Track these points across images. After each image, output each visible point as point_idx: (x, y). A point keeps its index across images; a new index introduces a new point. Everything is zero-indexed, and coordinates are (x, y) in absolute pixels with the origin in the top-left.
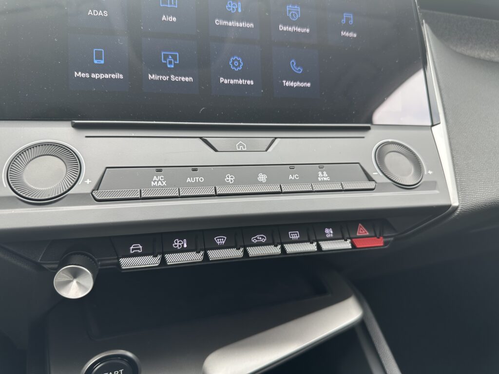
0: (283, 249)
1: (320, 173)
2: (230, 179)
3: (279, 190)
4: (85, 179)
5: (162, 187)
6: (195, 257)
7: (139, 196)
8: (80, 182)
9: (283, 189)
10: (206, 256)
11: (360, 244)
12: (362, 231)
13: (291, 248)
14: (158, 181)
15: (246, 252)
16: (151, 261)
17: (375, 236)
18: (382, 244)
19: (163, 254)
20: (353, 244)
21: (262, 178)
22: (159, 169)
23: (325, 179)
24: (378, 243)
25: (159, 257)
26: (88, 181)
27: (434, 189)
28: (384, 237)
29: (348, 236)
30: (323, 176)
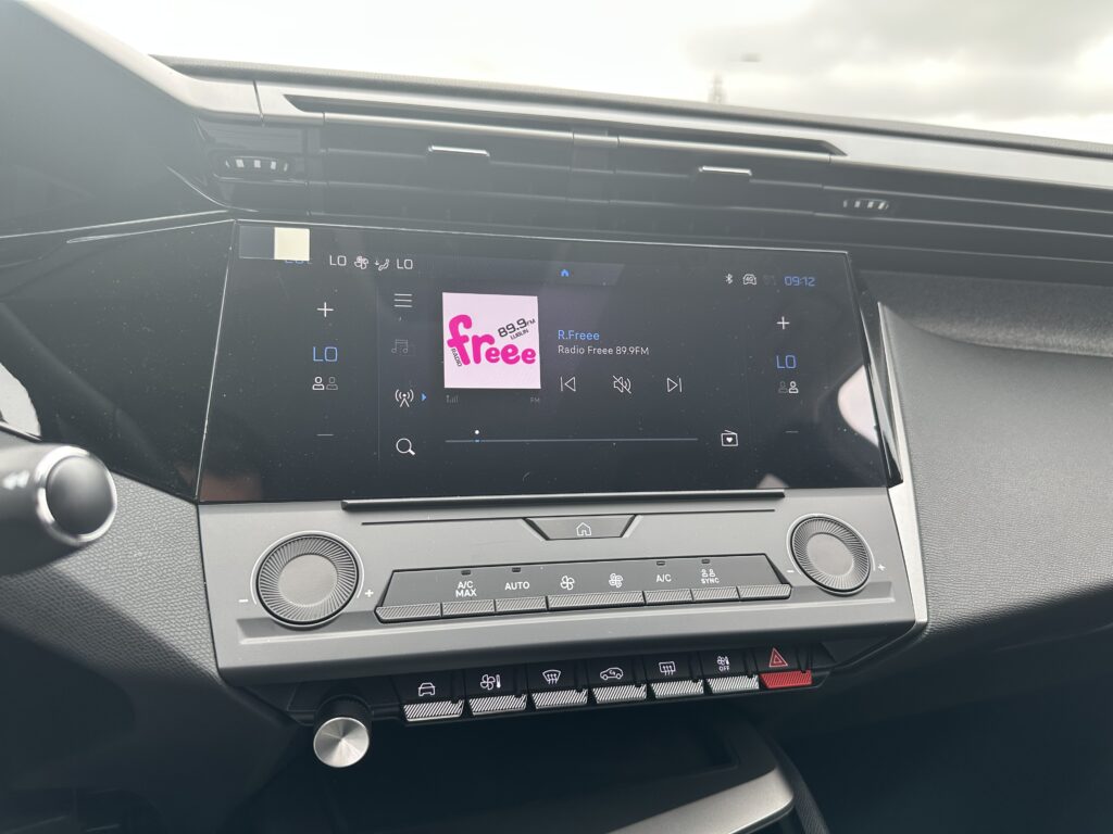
0: (650, 691)
1: (704, 571)
2: (567, 583)
3: (641, 600)
4: (364, 590)
5: (471, 598)
6: (514, 703)
7: (439, 614)
8: (358, 594)
9: (647, 599)
10: (530, 702)
11: (774, 683)
12: (777, 660)
13: (662, 690)
14: (465, 588)
15: (591, 696)
16: (449, 710)
17: (799, 669)
18: (809, 683)
19: (466, 699)
20: (761, 682)
21: (616, 580)
22: (466, 571)
23: (712, 581)
24: (804, 680)
25: (461, 703)
26: (369, 593)
27: (887, 594)
28: (813, 671)
29: (754, 669)
30: (708, 576)
